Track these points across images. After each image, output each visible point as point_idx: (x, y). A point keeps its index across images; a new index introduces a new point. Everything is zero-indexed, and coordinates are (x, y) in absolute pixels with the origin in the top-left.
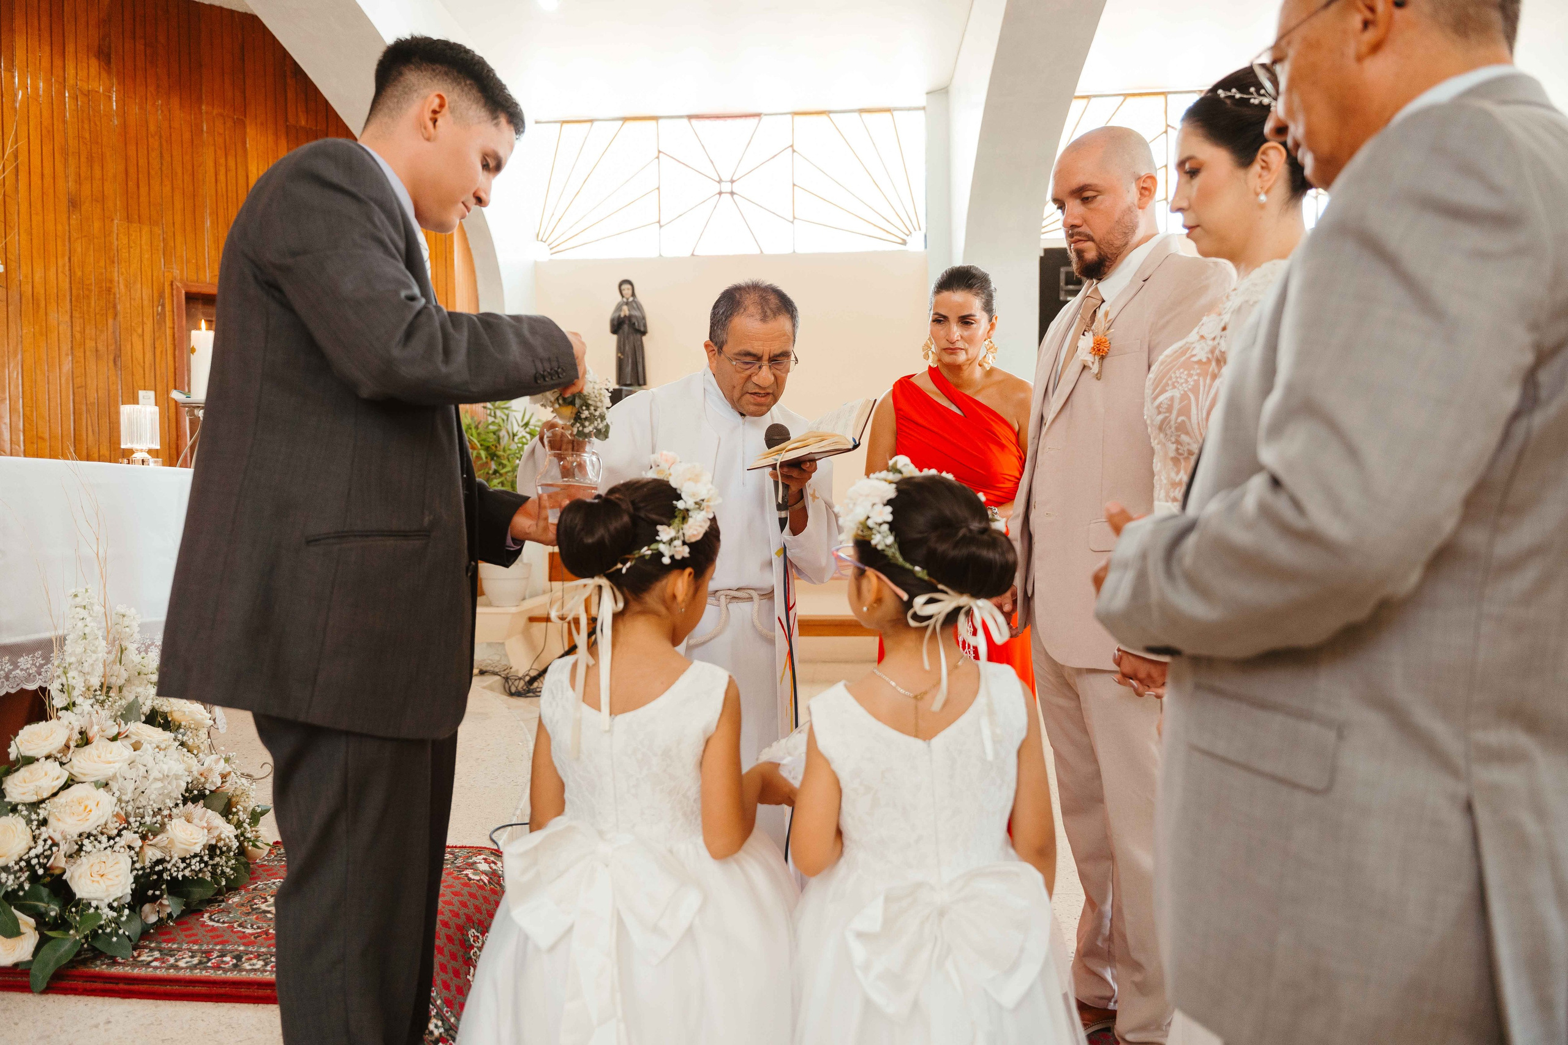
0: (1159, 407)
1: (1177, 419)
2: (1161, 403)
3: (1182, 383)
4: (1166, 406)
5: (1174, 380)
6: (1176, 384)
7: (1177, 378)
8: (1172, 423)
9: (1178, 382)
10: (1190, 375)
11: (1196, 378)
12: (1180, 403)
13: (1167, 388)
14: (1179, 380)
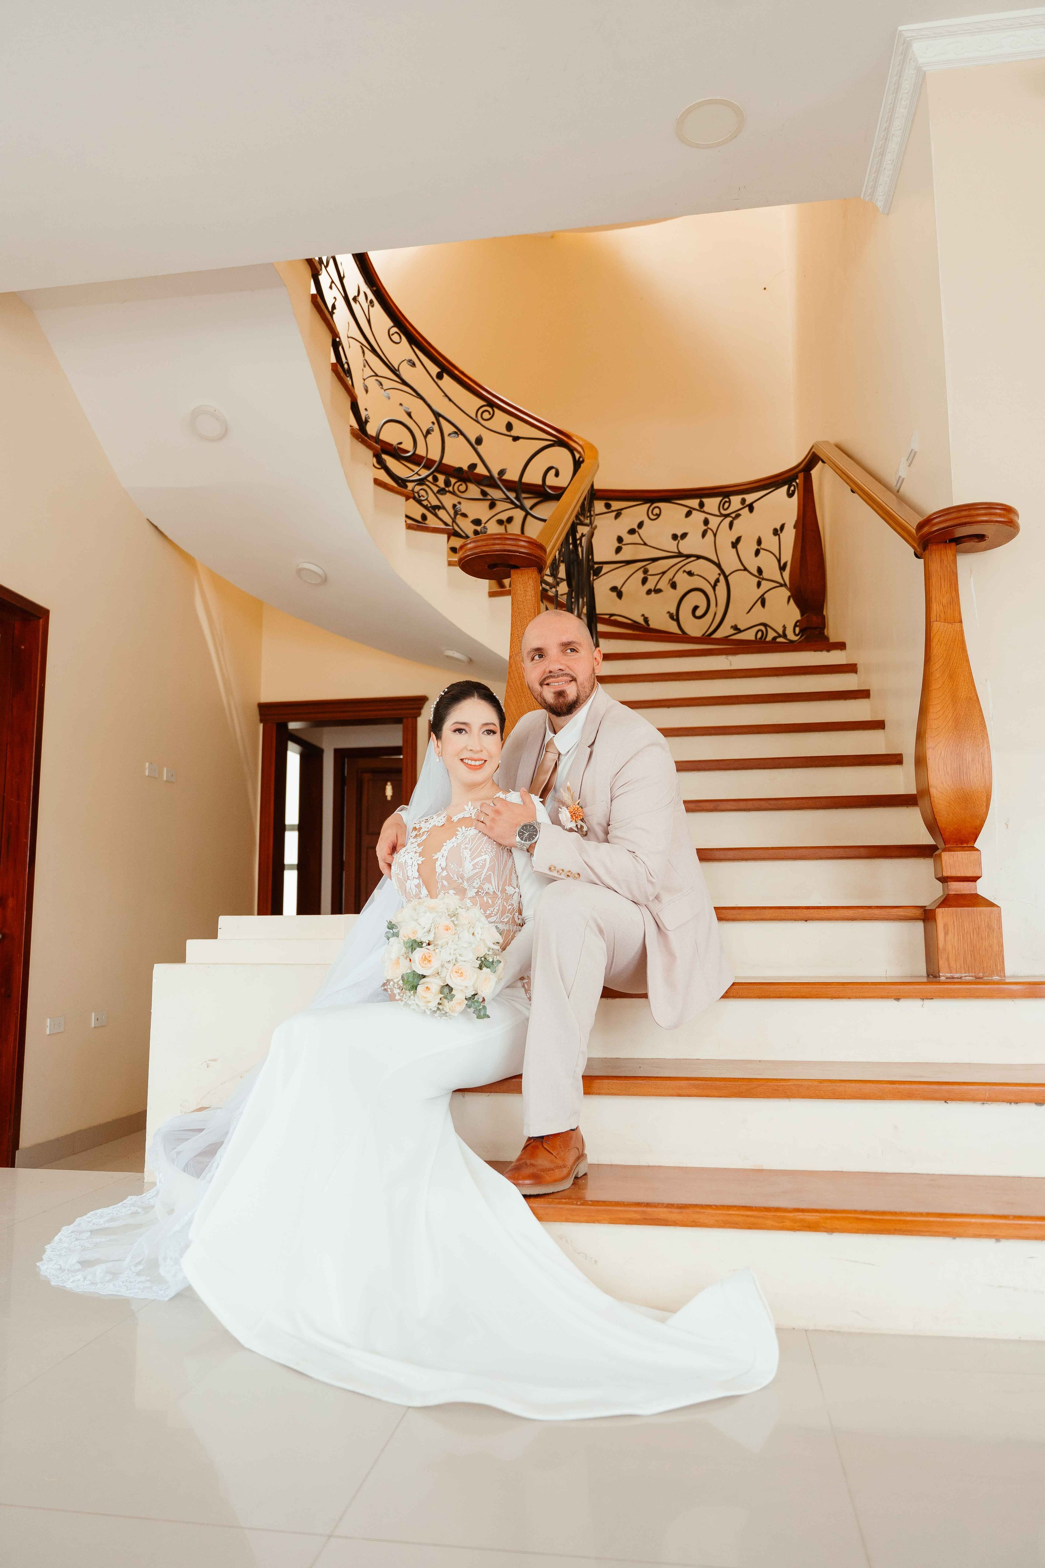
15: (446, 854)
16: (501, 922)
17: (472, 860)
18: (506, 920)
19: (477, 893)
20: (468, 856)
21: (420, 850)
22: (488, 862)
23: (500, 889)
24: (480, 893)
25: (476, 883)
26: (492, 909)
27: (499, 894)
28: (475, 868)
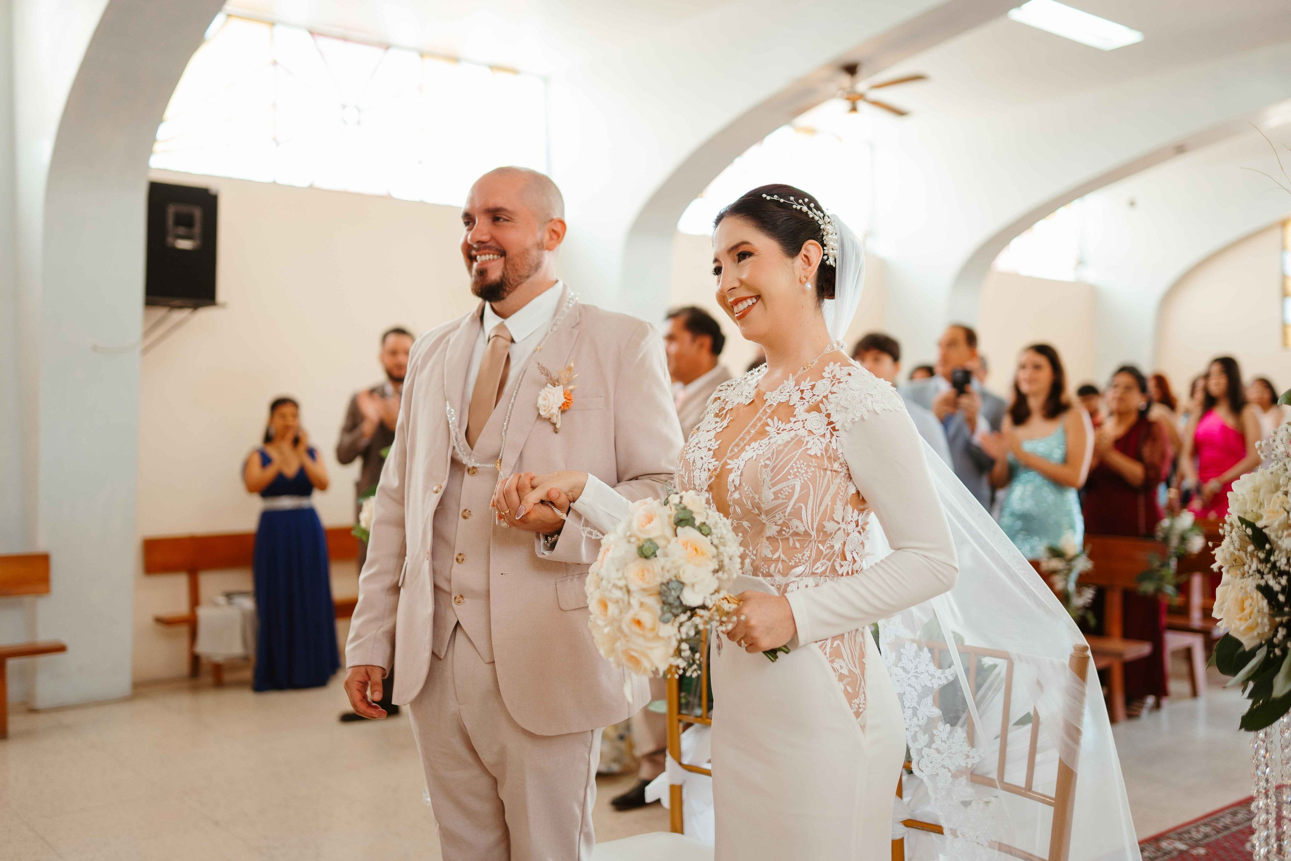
0: (779, 491)
1: (794, 505)
2: (783, 488)
3: (803, 473)
4: (787, 493)
5: (796, 470)
6: (797, 474)
7: (798, 468)
8: (789, 510)
9: (800, 473)
10: (809, 466)
11: (813, 469)
12: (801, 491)
13: (789, 477)
14: (800, 470)
15: (741, 467)
16: (813, 574)
17: (774, 485)
18: (820, 571)
19: (780, 532)
20: (768, 479)
21: (715, 446)
22: (798, 489)
23: (815, 527)
24: (784, 533)
25: (779, 518)
26: (799, 555)
27: (814, 533)
28: (776, 497)
